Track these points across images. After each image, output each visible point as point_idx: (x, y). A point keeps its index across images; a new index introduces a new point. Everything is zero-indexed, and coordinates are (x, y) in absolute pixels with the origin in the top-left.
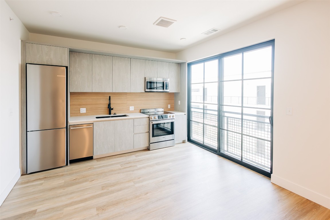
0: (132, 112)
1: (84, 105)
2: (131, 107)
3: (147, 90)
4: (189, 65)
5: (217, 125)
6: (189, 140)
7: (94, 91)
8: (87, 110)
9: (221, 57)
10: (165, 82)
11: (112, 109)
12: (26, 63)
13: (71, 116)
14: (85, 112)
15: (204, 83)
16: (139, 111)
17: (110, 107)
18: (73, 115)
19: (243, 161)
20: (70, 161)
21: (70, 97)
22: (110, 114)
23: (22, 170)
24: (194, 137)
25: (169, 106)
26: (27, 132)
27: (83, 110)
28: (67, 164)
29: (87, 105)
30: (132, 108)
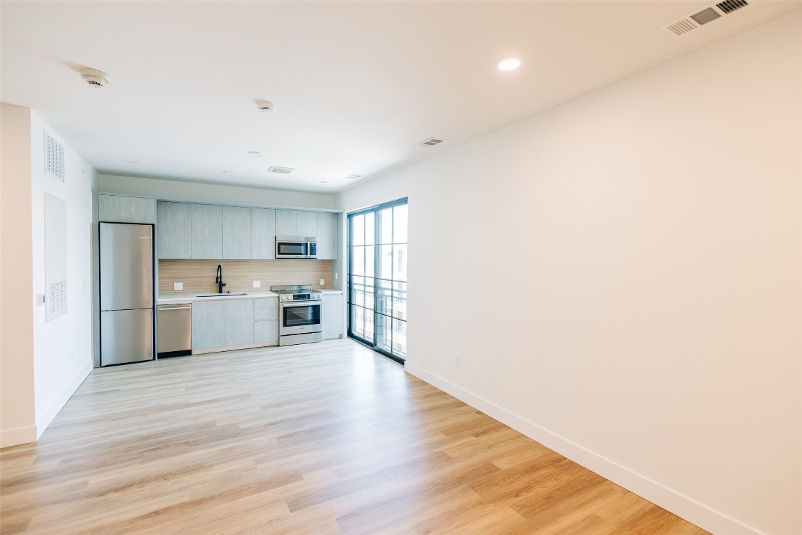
0: (257, 290)
1: (179, 278)
2: (255, 282)
3: (278, 256)
4: (350, 216)
5: (373, 309)
6: (350, 334)
7: (193, 258)
8: (184, 286)
9: (376, 209)
10: (309, 243)
11: (224, 285)
12: (100, 222)
13: (160, 294)
14: (182, 288)
15: (365, 246)
16: (268, 288)
17: (221, 282)
18: (162, 293)
19: (393, 353)
20: (158, 354)
21: (159, 266)
22: (221, 292)
23: (95, 362)
24: (358, 331)
25: (322, 282)
26: (100, 311)
27: (179, 286)
28: (154, 359)
29: (184, 278)
30: (257, 284)
